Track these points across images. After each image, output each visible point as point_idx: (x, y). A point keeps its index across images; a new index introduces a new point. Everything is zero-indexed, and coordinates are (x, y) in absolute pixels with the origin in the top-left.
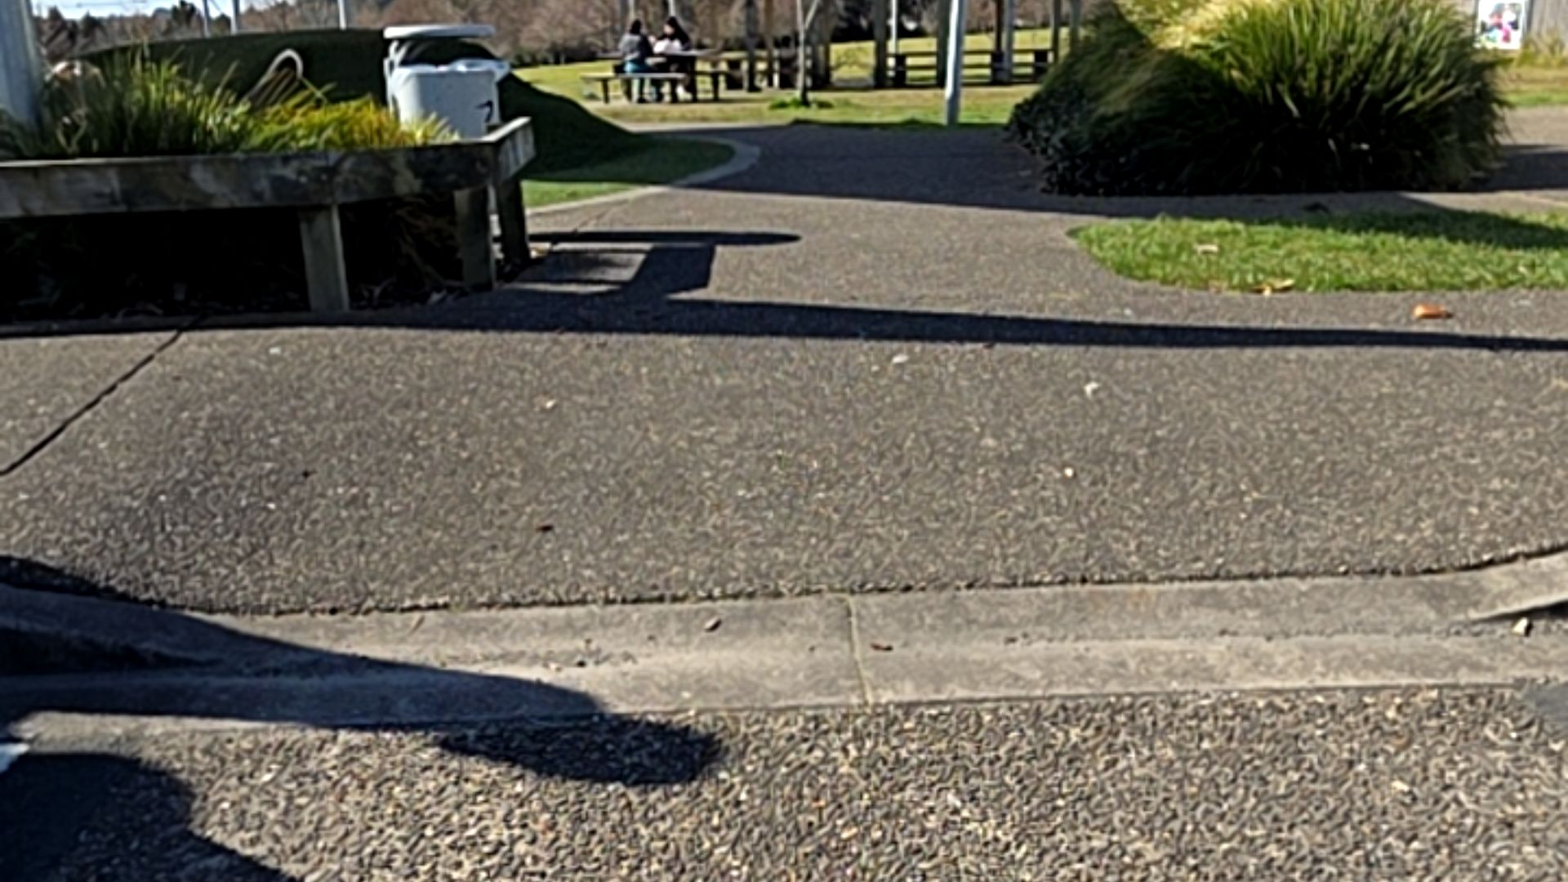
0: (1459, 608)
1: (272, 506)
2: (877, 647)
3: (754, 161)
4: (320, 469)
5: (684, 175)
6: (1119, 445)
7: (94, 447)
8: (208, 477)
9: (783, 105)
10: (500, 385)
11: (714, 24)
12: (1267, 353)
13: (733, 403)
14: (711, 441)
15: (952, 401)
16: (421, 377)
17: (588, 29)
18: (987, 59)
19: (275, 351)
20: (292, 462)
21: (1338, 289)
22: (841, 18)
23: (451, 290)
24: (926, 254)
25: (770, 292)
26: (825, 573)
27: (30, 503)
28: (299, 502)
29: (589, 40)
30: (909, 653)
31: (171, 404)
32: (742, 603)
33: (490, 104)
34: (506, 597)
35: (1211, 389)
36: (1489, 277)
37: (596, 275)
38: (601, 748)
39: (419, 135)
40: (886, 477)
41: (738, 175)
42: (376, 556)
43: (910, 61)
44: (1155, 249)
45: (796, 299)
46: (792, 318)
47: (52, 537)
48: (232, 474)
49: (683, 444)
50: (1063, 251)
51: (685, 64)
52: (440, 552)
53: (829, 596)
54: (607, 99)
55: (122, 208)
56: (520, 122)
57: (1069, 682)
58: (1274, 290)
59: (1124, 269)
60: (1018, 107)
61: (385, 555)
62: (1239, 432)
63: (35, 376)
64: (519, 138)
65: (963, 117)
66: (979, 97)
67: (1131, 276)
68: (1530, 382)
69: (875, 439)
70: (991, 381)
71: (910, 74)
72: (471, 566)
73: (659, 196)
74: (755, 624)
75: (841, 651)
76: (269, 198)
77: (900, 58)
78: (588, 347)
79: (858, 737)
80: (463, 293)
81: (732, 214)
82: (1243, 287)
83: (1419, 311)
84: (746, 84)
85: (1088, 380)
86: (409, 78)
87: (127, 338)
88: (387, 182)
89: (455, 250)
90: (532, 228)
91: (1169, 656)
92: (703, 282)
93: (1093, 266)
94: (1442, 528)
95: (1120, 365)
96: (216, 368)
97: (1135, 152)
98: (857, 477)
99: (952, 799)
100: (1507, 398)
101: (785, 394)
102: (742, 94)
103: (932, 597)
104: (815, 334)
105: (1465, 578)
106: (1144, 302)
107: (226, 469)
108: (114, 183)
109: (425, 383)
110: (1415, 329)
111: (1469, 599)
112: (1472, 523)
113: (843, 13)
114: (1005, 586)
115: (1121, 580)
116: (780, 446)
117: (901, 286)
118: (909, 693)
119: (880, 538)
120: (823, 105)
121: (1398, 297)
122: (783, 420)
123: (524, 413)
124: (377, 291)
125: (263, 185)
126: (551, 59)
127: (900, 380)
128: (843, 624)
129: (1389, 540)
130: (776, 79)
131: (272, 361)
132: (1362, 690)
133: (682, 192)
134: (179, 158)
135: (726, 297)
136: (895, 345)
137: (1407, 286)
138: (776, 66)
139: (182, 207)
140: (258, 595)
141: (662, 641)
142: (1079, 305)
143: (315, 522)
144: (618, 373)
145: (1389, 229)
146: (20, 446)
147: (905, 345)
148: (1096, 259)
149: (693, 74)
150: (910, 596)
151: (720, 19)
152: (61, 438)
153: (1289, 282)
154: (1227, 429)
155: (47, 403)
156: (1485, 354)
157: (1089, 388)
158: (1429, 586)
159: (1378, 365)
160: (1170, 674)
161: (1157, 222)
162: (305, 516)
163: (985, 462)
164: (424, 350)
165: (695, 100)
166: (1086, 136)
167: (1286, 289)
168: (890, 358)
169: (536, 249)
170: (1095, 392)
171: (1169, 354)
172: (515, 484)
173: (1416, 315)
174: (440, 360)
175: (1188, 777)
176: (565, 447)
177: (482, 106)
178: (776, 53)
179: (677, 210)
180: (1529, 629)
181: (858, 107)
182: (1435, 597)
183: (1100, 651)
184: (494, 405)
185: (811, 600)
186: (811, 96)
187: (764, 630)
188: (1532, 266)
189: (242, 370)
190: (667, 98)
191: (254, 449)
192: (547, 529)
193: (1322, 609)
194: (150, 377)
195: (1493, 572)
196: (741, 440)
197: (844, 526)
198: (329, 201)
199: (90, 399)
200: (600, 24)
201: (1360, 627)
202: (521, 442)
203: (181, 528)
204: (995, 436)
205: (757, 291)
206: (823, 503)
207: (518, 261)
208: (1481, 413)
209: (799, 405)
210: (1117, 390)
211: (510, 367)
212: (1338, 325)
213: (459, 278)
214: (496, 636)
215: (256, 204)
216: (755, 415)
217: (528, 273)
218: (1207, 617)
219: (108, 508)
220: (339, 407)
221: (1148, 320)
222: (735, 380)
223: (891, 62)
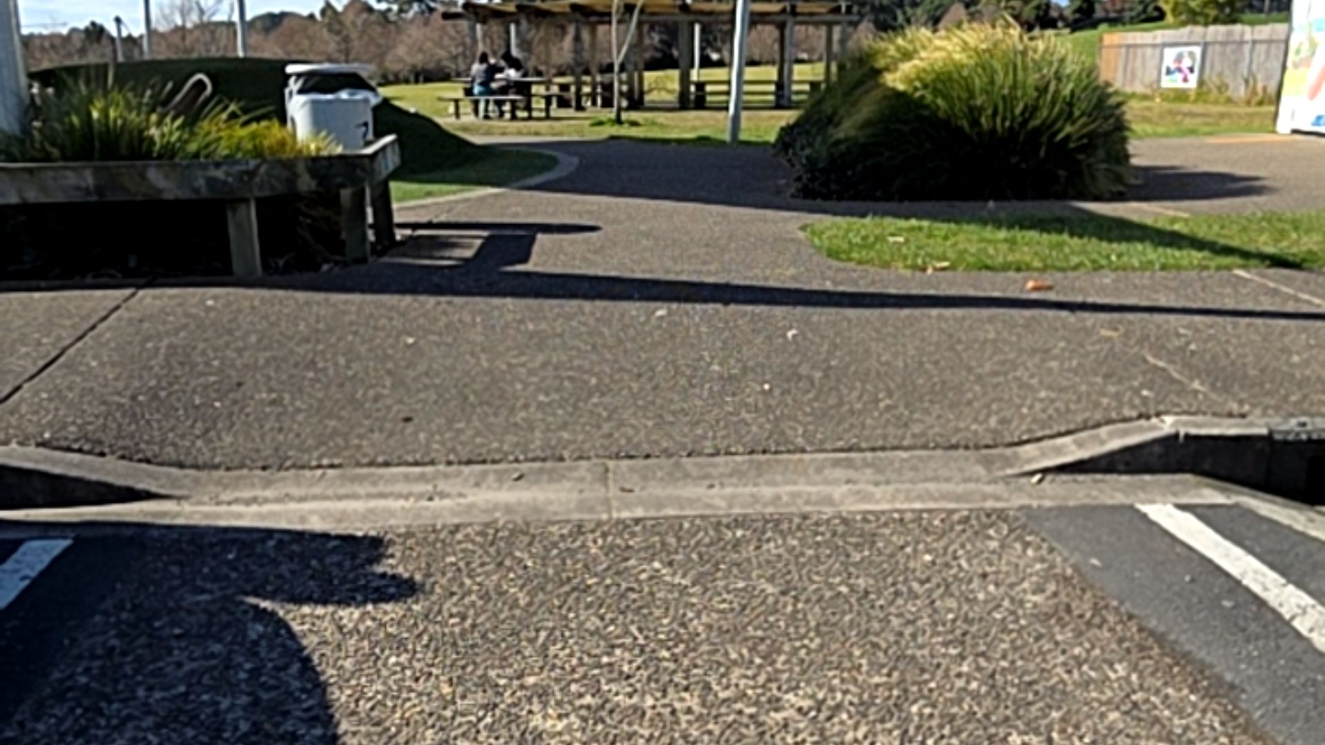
0: (1002, 468)
1: (217, 404)
2: (623, 490)
3: (572, 168)
4: (249, 383)
5: (518, 179)
6: (804, 370)
7: (87, 365)
8: (171, 384)
9: (601, 123)
10: (375, 328)
11: (548, 54)
12: (917, 312)
13: (540, 341)
14: (523, 365)
15: (695, 341)
16: (318, 321)
17: (442, 54)
18: (772, 88)
19: (210, 303)
20: (229, 377)
21: (980, 269)
22: (656, 49)
23: (336, 263)
24: (692, 240)
25: (573, 267)
26: (593, 447)
27: (50, 400)
28: (235, 402)
29: (445, 63)
30: (645, 493)
31: (138, 338)
32: (537, 465)
33: (366, 124)
34: (380, 459)
35: (874, 335)
36: (1088, 263)
37: (447, 253)
38: (443, 541)
39: (313, 146)
40: (641, 389)
41: (558, 180)
42: (291, 436)
43: (709, 88)
44: (858, 240)
45: (591, 272)
46: (586, 285)
47: (70, 419)
48: (187, 384)
49: (504, 367)
50: (793, 240)
51: (523, 88)
52: (335, 433)
53: (595, 460)
54: (457, 115)
55: (94, 198)
56: (389, 138)
57: (743, 506)
58: (935, 269)
59: (833, 254)
60: (782, 129)
61: (298, 435)
62: (887, 363)
63: (35, 319)
64: (389, 151)
65: (743, 136)
66: (761, 119)
67: (838, 259)
68: (1089, 332)
69: (635, 365)
70: (724, 329)
71: (709, 98)
72: (356, 441)
73: (496, 196)
74: (545, 477)
75: (600, 491)
76: (205, 192)
77: (700, 86)
78: (439, 303)
79: (604, 535)
80: (345, 264)
81: (551, 209)
82: (914, 267)
83: (1030, 284)
84: (573, 103)
85: (790, 328)
86: (305, 104)
87: (98, 293)
88: (292, 181)
89: (339, 233)
90: (398, 218)
91: (809, 494)
92: (525, 259)
93: (812, 251)
94: (1003, 421)
95: (815, 318)
96: (168, 314)
97: (859, 167)
98: (621, 389)
99: (657, 565)
100: (1069, 341)
101: (579, 336)
102: (570, 112)
103: (663, 461)
104: (602, 296)
105: (1009, 452)
106: (840, 276)
107: (183, 380)
108: (89, 179)
109: (321, 326)
110: (1025, 296)
111: (1008, 462)
112: (1022, 417)
113: (659, 45)
114: (712, 455)
115: (789, 452)
116: (571, 369)
117: (669, 264)
118: (639, 513)
119: (633, 427)
120: (634, 124)
121: (1019, 276)
122: (574, 353)
123: (392, 346)
124: (281, 263)
125: (201, 182)
126: (412, 78)
127: (659, 327)
128: (603, 478)
129: (967, 429)
130: (599, 101)
131: (209, 309)
132: (922, 511)
133: (516, 192)
134: (139, 163)
135: (540, 269)
136: (659, 304)
137: (1029, 268)
138: (599, 90)
139: (139, 198)
140: (213, 458)
141: (484, 486)
142: (794, 278)
143: (248, 415)
144: (460, 321)
145: (1032, 227)
146: (34, 363)
147: (666, 305)
148: (813, 246)
149: (529, 96)
150: (650, 461)
151: (554, 50)
152: (62, 360)
153: (945, 264)
154: (878, 360)
155: (48, 336)
156: (1064, 314)
157: (790, 334)
158: (985, 457)
159: (991, 320)
160: (807, 503)
161: (867, 220)
162: (241, 410)
163: (711, 380)
164: (319, 304)
165: (530, 118)
166: (824, 154)
167: (943, 269)
168: (653, 312)
169: (399, 234)
170: (794, 336)
171: (851, 313)
172: (386, 392)
173: (1028, 287)
174: (331, 310)
175: (802, 554)
176: (422, 367)
177: (359, 126)
178: (599, 78)
179: (509, 206)
180: (1040, 481)
181: (662, 126)
182: (988, 463)
183: (767, 492)
184: (372, 340)
185: (583, 463)
186: (624, 116)
187: (551, 480)
188: (1119, 256)
189: (187, 315)
190: (508, 116)
191: (201, 367)
192: (408, 420)
193: (914, 469)
194: (120, 319)
195: (1028, 447)
196: (544, 365)
197: (609, 419)
198: (248, 195)
199: (79, 333)
200: (454, 51)
201: (936, 479)
202: (390, 365)
203: (157, 416)
204: (720, 364)
205: (564, 265)
206: (596, 405)
207: (386, 243)
208: (1047, 351)
209: (586, 343)
210: (810, 335)
211: (382, 316)
212: (971, 292)
213: (343, 255)
214: (374, 484)
215: (194, 196)
216: (554, 349)
217: (394, 251)
218: (839, 473)
219: (104, 403)
220: (259, 341)
221: (841, 288)
222: (543, 326)
223: (693, 88)
